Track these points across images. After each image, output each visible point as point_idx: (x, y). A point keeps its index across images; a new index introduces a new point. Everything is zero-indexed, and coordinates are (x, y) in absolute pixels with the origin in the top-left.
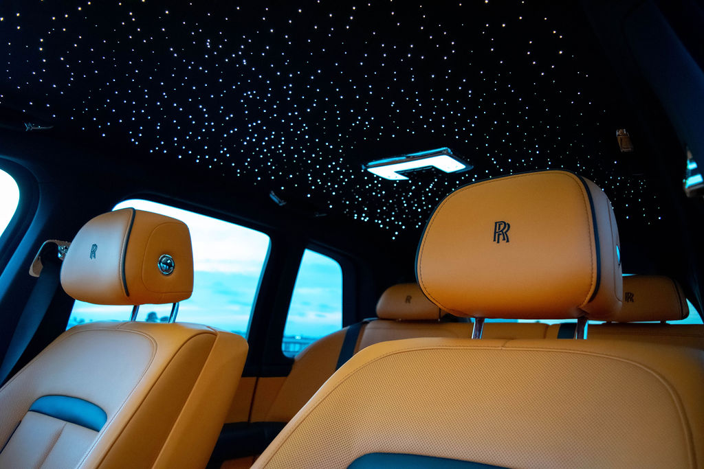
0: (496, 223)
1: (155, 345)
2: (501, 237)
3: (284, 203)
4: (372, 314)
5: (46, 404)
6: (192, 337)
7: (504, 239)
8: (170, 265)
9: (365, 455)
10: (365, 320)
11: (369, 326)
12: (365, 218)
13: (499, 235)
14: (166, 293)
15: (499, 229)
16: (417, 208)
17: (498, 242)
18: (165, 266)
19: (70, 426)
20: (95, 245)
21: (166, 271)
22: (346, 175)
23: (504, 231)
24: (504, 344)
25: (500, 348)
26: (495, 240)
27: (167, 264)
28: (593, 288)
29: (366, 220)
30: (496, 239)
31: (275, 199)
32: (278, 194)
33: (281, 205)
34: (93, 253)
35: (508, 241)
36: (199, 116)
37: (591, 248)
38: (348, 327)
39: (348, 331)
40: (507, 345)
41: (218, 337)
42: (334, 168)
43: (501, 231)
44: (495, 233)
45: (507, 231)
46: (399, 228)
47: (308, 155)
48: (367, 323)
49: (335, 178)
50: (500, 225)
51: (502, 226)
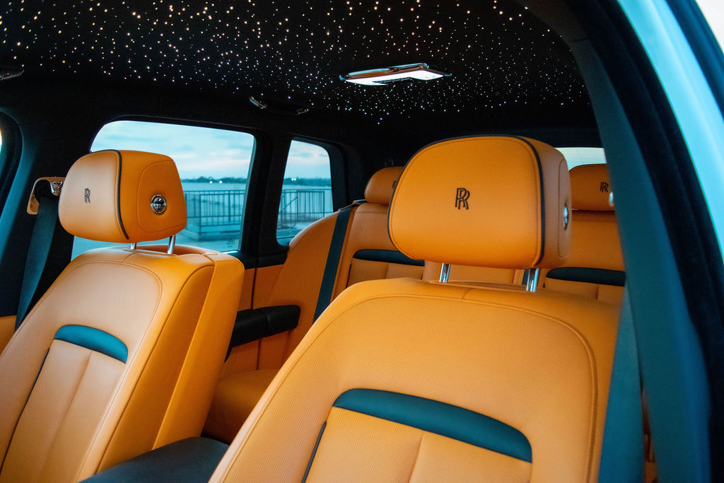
0: (458, 189)
1: (159, 281)
2: (462, 203)
3: (265, 107)
6: (193, 273)
7: (464, 206)
8: (162, 203)
9: (349, 390)
10: (355, 202)
11: (359, 209)
12: (348, 108)
13: (460, 201)
15: (460, 196)
16: (400, 99)
17: (459, 208)
18: (157, 205)
19: (95, 354)
20: (87, 189)
21: (159, 209)
22: (326, 80)
23: (465, 198)
24: (464, 296)
25: (460, 300)
26: (456, 206)
27: (158, 202)
28: (538, 256)
29: (349, 110)
30: (458, 206)
31: (256, 103)
32: (257, 98)
33: (262, 108)
34: (87, 197)
35: (467, 208)
38: (339, 211)
39: (339, 215)
40: (468, 296)
41: (216, 265)
42: (312, 77)
43: (462, 198)
44: (457, 199)
45: (467, 198)
46: (383, 115)
47: (285, 70)
48: (356, 206)
49: (314, 83)
50: (461, 191)
51: (463, 193)
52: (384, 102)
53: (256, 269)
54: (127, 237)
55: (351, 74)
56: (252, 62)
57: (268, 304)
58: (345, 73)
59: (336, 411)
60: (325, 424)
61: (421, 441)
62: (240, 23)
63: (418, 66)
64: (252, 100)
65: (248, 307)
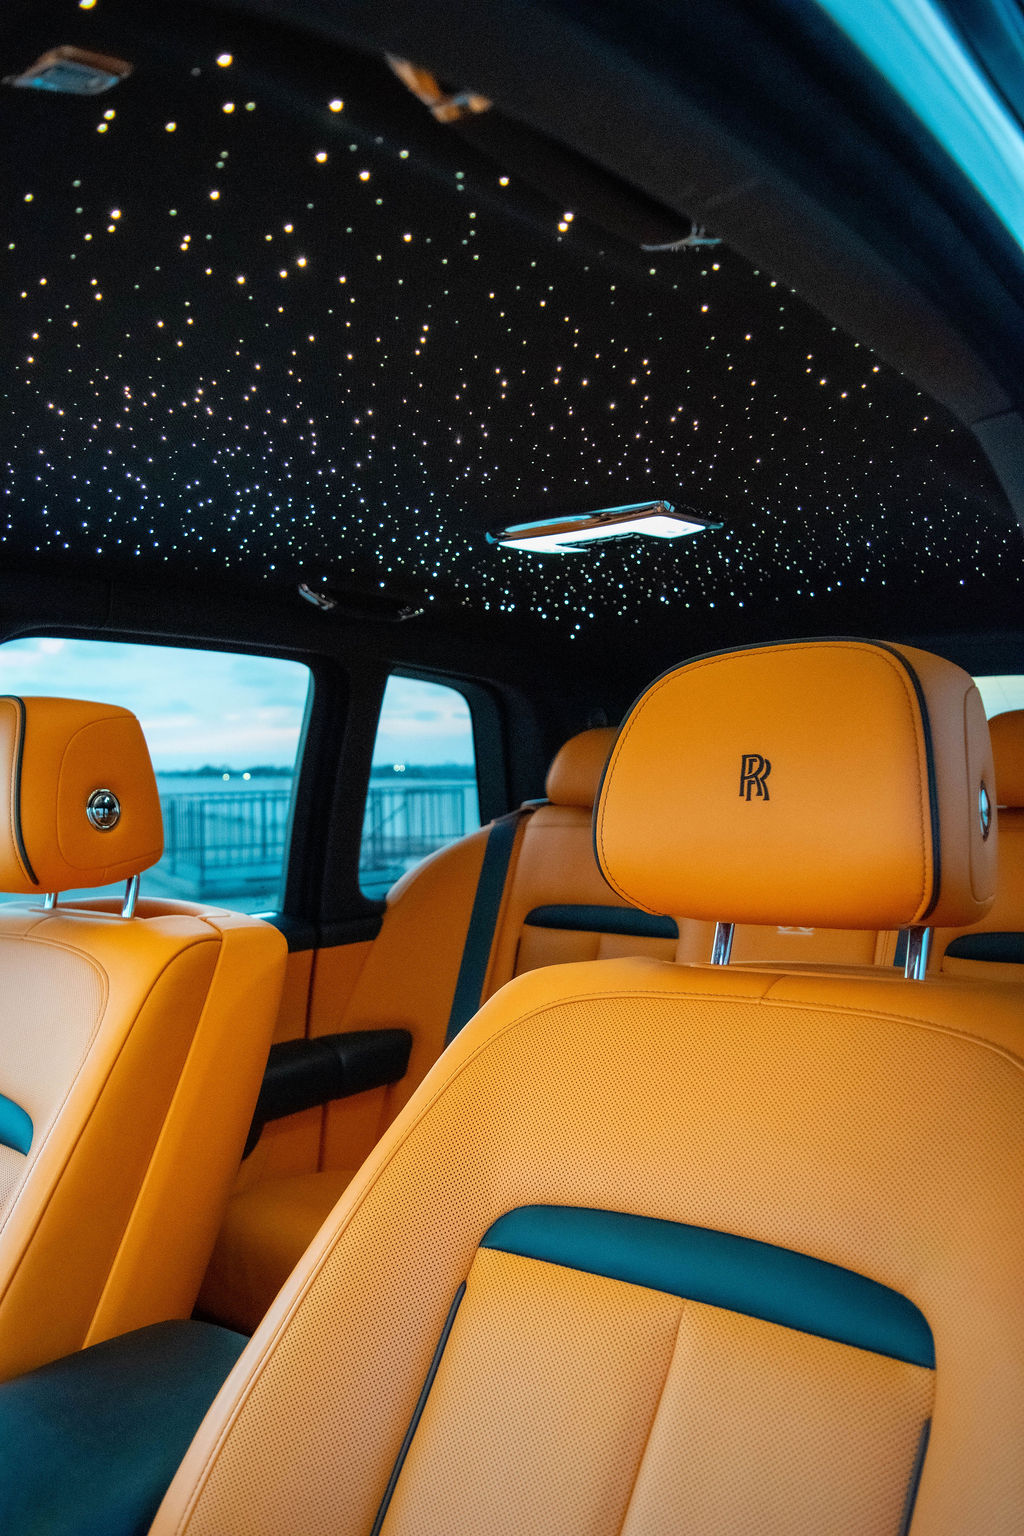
0: (744, 757)
2: (754, 788)
3: (331, 605)
4: (540, 792)
6: (175, 957)
7: (759, 794)
8: (111, 806)
9: (518, 1209)
10: (526, 804)
11: (534, 820)
12: (507, 606)
13: (750, 783)
14: (109, 866)
15: (750, 771)
16: (615, 584)
17: (749, 799)
18: (101, 810)
21: (105, 821)
22: (457, 545)
23: (760, 776)
24: (765, 992)
25: (757, 1002)
26: (742, 794)
27: (102, 805)
28: (927, 900)
29: (510, 610)
30: (745, 793)
31: (312, 598)
32: (316, 588)
33: (325, 608)
35: (767, 798)
37: (922, 827)
38: (492, 824)
39: (493, 835)
40: (776, 992)
41: (224, 942)
43: (755, 775)
44: (743, 778)
45: (765, 776)
46: (582, 618)
47: (371, 525)
48: (529, 812)
49: (433, 553)
50: (751, 762)
51: (756, 766)
52: (584, 590)
53: (316, 952)
54: (35, 881)
55: (510, 530)
56: (300, 510)
57: (343, 1029)
58: (498, 527)
59: (486, 1255)
60: (463, 1287)
61: (678, 1322)
62: (272, 424)
63: (651, 508)
64: (305, 591)
65: (299, 1034)
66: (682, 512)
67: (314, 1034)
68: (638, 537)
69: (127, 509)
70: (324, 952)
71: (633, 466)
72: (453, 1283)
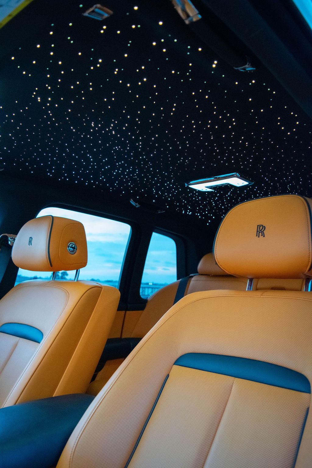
0: (258, 226)
1: (68, 295)
2: (261, 234)
3: (139, 206)
4: (196, 272)
5: (8, 328)
6: (89, 290)
7: (262, 235)
8: (74, 248)
10: (191, 275)
11: (193, 279)
12: (189, 212)
13: (259, 233)
14: (72, 264)
15: (259, 230)
16: (221, 206)
17: (259, 237)
18: (71, 249)
19: (22, 340)
20: (31, 238)
21: (72, 251)
22: (176, 189)
23: (262, 230)
24: (262, 294)
25: (259, 296)
26: (257, 236)
27: (72, 247)
29: (190, 214)
31: (133, 203)
32: (135, 201)
33: (137, 207)
34: (30, 242)
35: (264, 236)
36: (87, 160)
38: (181, 280)
39: (181, 282)
40: (263, 295)
41: (103, 289)
42: (168, 185)
43: (261, 231)
44: (257, 231)
45: (264, 230)
46: (211, 218)
47: (153, 179)
48: (192, 277)
49: (169, 191)
50: (260, 227)
51: (261, 228)
52: (212, 208)
53: (125, 312)
54: (51, 266)
55: (191, 182)
56: (134, 171)
57: (132, 336)
59: (176, 367)
60: (168, 376)
61: (233, 384)
62: (129, 138)
63: (233, 175)
65: (118, 336)
66: (242, 177)
67: (123, 337)
68: (229, 185)
69: (86, 167)
70: (128, 312)
71: (229, 160)
72: (165, 375)
